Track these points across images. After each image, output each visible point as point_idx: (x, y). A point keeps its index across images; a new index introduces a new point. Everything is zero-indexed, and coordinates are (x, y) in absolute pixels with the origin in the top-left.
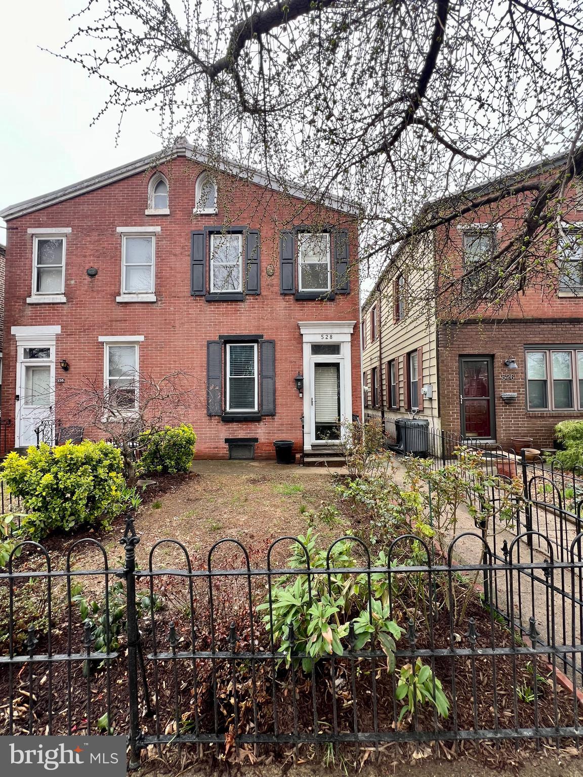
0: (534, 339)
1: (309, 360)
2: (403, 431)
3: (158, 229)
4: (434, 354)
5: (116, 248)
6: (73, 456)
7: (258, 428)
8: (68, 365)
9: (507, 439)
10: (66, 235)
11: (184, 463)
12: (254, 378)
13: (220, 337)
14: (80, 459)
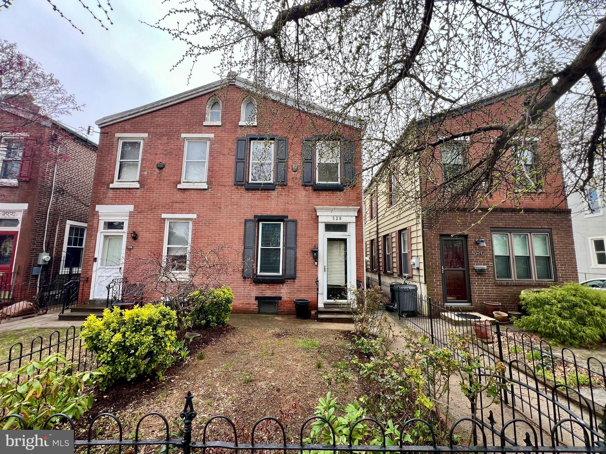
0: (498, 224)
1: (323, 236)
2: (397, 294)
3: (212, 136)
4: (420, 233)
5: (180, 149)
6: (139, 319)
7: (282, 288)
8: (137, 235)
9: (480, 303)
10: (144, 139)
11: (223, 318)
12: (280, 249)
13: (255, 217)
14: (144, 321)
